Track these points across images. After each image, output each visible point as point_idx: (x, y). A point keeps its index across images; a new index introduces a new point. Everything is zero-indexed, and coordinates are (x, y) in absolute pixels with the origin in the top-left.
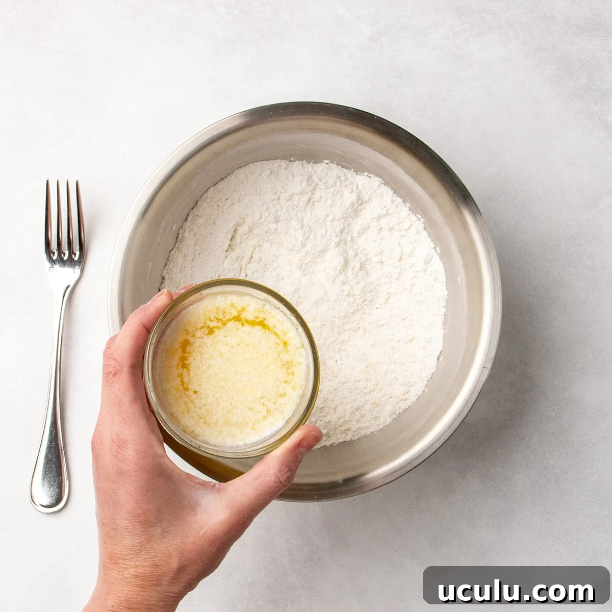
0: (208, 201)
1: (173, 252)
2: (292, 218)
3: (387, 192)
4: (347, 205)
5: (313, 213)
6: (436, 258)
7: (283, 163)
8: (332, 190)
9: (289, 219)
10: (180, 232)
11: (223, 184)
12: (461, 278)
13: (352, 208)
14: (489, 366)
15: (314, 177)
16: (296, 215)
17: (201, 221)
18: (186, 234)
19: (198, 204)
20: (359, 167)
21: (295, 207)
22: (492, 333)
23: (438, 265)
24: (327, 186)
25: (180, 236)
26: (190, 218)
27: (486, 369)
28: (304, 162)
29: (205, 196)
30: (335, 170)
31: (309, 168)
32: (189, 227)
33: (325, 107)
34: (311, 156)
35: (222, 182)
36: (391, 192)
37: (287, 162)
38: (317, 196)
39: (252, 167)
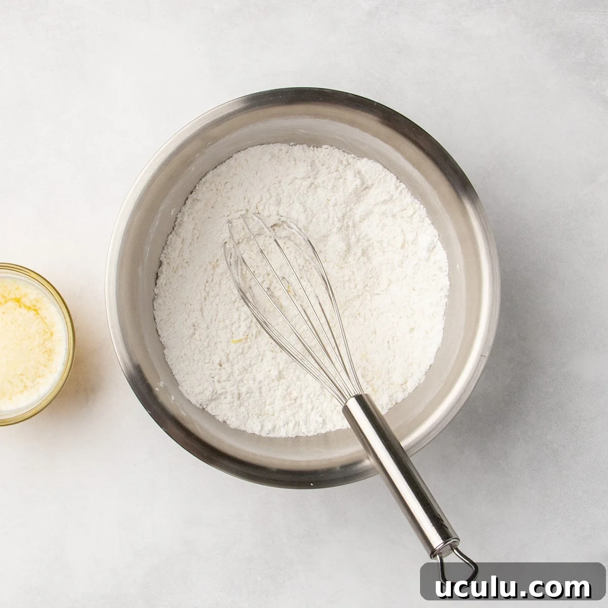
0: (208, 185)
1: (171, 236)
2: (294, 202)
3: (391, 178)
4: (350, 190)
5: (315, 197)
6: (439, 246)
7: (284, 147)
8: (334, 174)
9: (291, 202)
10: (179, 216)
11: (223, 168)
12: (460, 266)
13: (355, 193)
14: (487, 354)
15: (317, 161)
16: (299, 199)
17: (199, 205)
18: (185, 219)
19: (197, 188)
20: (360, 152)
21: (296, 190)
22: (490, 323)
23: (441, 254)
24: (330, 171)
25: (178, 220)
26: (188, 202)
27: (484, 357)
28: (305, 146)
29: (204, 180)
30: (337, 153)
31: (311, 152)
32: (187, 211)
33: (325, 92)
34: (314, 142)
35: (221, 166)
36: (394, 178)
37: (287, 146)
38: (319, 180)
39: (252, 150)
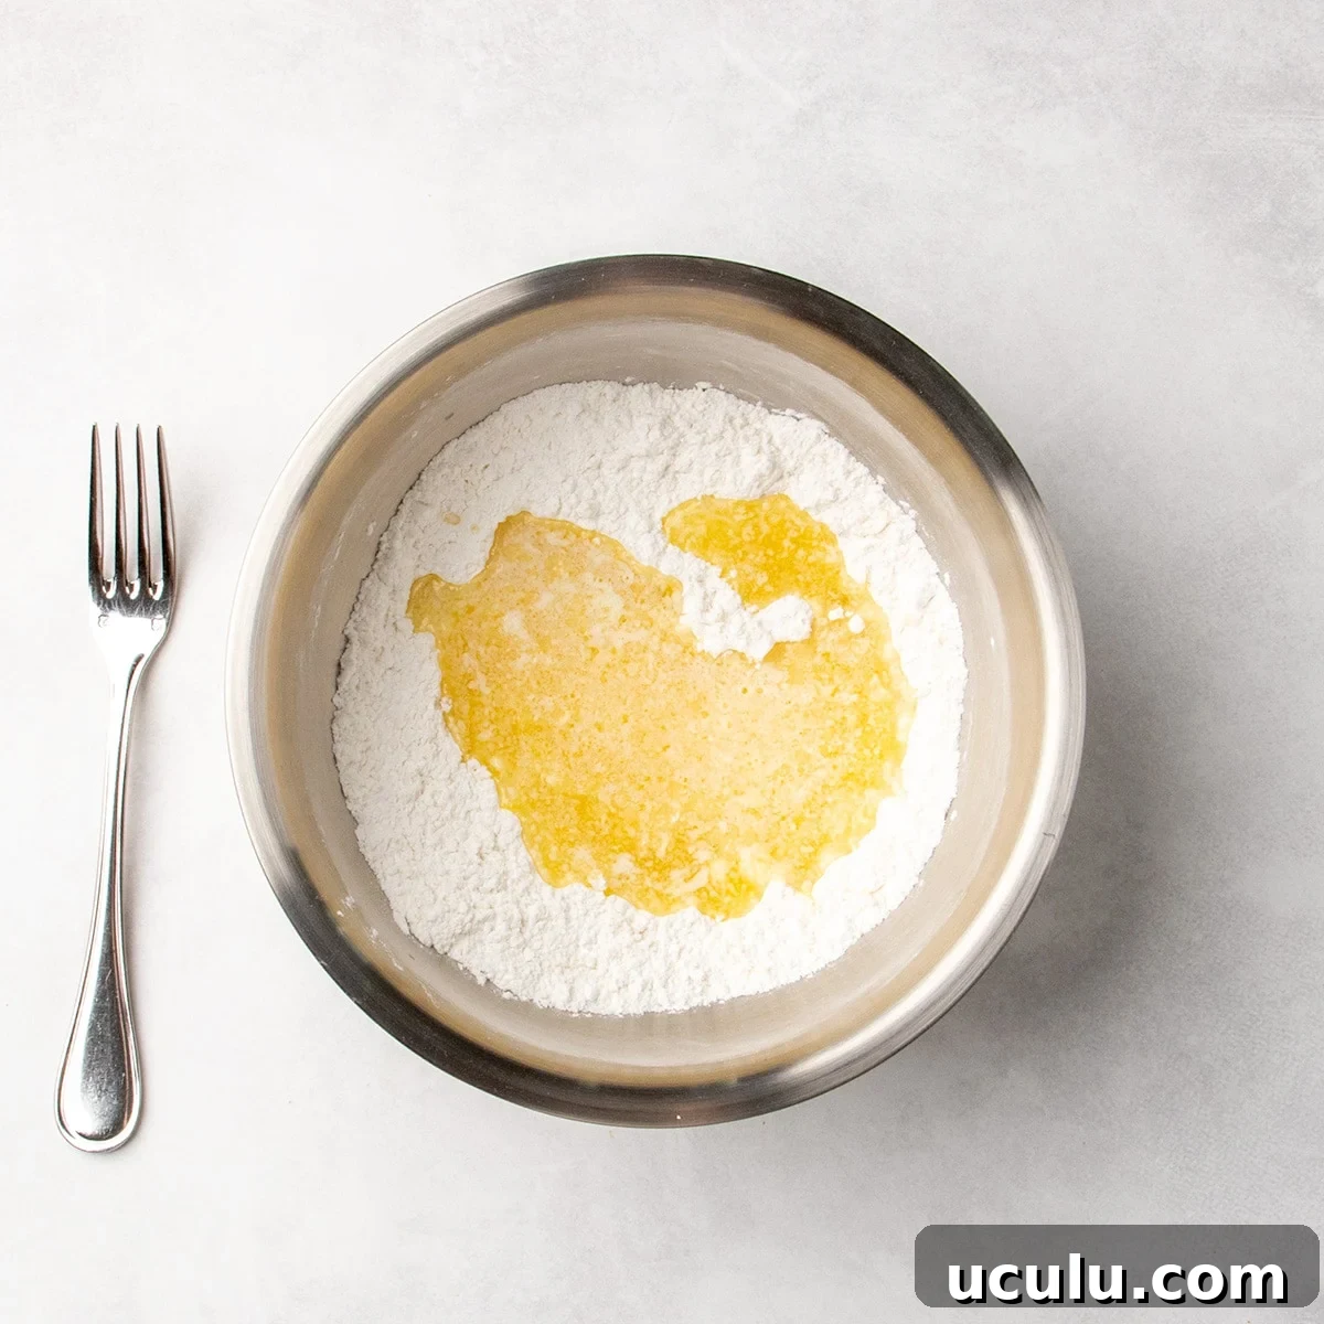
0: (446, 470)
1: (368, 583)
2: (627, 510)
3: (836, 452)
4: (748, 480)
5: (673, 498)
6: (943, 595)
7: (610, 389)
8: (714, 448)
9: (622, 510)
10: (384, 538)
11: (478, 435)
12: (997, 640)
13: (758, 486)
14: (1058, 830)
15: (677, 418)
16: (638, 503)
17: (429, 515)
18: (398, 544)
19: (424, 477)
20: (775, 398)
21: (634, 484)
22: (1064, 765)
23: (946, 612)
24: (704, 438)
25: (383, 547)
26: (405, 509)
27: (1052, 838)
28: (655, 385)
29: (438, 460)
30: (723, 403)
31: (667, 398)
32: (402, 529)
33: (702, 265)
34: (671, 374)
35: (474, 430)
36: (843, 452)
37: (617, 386)
38: (681, 462)
39: (541, 396)
